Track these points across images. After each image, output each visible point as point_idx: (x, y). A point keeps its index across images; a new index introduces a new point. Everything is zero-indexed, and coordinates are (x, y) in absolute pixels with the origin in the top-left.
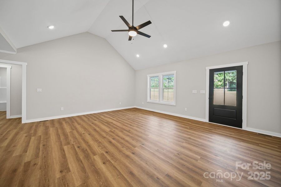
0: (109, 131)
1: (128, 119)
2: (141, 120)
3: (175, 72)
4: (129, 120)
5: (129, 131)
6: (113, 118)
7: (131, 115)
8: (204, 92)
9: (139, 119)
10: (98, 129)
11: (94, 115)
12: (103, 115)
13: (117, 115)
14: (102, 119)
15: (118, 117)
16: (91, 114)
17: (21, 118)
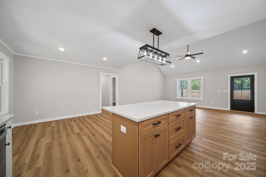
3: (202, 78)
8: (227, 91)
17: (115, 103)
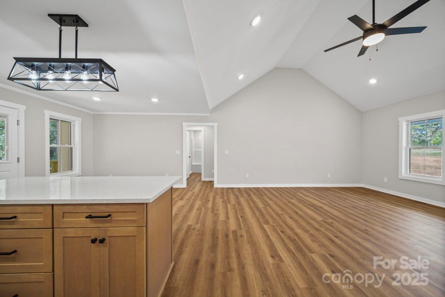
0: (322, 220)
1: (352, 206)
2: (391, 215)
4: (356, 210)
5: (366, 232)
6: (322, 201)
7: (360, 202)
9: (382, 212)
10: (300, 213)
11: (286, 190)
12: (300, 192)
13: (326, 196)
14: (303, 199)
15: (331, 200)
16: (281, 188)
17: (213, 181)
